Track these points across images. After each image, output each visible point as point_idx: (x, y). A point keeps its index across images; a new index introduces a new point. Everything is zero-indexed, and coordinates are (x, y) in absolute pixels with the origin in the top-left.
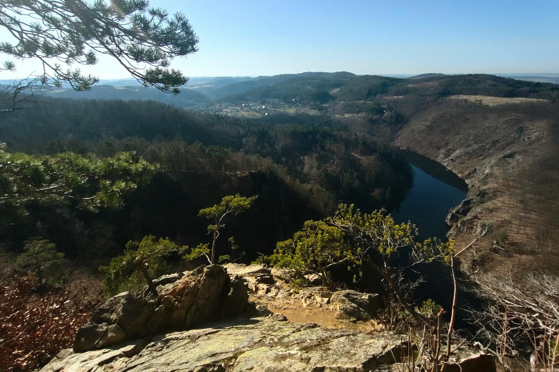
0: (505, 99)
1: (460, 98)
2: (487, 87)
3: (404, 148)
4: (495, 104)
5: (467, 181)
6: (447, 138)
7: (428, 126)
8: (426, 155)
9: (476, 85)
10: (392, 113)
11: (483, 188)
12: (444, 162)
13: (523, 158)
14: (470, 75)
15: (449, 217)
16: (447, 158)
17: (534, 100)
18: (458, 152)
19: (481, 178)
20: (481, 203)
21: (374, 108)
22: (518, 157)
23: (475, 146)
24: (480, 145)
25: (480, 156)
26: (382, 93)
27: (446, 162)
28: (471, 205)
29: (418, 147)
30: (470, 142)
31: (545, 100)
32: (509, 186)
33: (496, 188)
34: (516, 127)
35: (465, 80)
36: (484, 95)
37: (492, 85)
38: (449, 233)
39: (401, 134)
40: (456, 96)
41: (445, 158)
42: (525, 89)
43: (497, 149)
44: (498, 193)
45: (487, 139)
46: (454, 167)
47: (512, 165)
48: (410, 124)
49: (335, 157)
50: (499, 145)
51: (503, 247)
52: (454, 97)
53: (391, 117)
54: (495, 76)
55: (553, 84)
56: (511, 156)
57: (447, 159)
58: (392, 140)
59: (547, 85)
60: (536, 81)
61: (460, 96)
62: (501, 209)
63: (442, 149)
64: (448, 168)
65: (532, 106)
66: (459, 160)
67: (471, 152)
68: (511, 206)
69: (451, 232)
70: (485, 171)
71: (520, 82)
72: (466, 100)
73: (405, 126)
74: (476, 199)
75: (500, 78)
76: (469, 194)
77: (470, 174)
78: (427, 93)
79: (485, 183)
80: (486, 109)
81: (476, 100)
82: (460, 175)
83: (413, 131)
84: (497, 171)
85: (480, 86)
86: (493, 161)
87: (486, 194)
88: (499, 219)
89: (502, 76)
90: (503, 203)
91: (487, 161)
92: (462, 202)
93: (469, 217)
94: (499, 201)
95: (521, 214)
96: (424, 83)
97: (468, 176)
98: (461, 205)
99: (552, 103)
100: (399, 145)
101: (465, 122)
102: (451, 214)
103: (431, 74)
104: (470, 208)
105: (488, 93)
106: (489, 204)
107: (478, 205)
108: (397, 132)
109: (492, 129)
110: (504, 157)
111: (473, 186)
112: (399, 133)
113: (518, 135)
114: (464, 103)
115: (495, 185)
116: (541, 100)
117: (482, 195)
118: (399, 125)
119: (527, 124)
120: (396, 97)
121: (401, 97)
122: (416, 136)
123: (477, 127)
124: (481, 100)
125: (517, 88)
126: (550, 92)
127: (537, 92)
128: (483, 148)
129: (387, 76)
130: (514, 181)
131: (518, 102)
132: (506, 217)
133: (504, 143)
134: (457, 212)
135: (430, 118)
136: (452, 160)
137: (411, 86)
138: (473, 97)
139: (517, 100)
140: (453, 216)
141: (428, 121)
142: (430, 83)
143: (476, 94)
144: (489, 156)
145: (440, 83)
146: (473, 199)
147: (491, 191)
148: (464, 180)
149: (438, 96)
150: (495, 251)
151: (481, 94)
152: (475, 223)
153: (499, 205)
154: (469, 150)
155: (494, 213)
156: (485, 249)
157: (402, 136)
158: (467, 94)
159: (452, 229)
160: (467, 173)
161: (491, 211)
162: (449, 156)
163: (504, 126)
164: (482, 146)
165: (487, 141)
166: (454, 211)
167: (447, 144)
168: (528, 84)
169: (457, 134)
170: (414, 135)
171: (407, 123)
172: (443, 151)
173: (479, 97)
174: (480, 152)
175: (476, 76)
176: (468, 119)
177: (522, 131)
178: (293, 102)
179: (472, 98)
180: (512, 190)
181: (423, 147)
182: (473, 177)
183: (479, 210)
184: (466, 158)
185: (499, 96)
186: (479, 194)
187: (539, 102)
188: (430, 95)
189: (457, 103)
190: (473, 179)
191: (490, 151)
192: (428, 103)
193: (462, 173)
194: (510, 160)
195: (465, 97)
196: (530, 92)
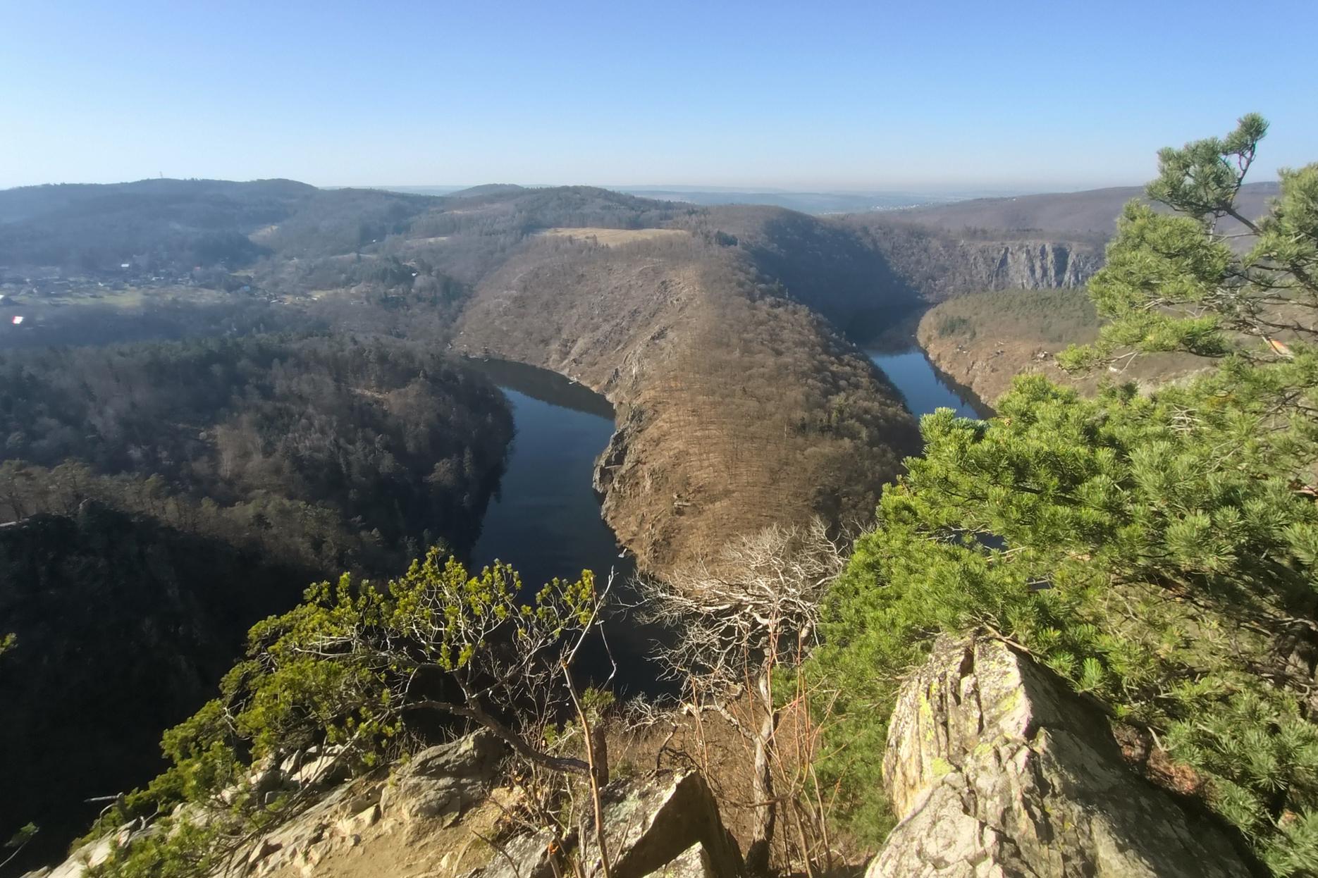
0: (629, 232)
1: (559, 235)
2: (598, 211)
3: (479, 354)
4: (619, 243)
5: (609, 397)
6: (555, 318)
7: (516, 300)
8: (526, 361)
9: (578, 208)
10: (434, 279)
11: (636, 403)
12: (563, 369)
13: (678, 336)
14: (566, 189)
15: (597, 476)
16: (565, 359)
17: (670, 232)
18: (581, 343)
19: (630, 384)
20: (640, 432)
21: (386, 270)
22: (671, 335)
23: (606, 327)
24: (613, 323)
25: (618, 345)
26: (398, 230)
27: (565, 366)
28: (626, 441)
29: (507, 346)
30: (595, 320)
31: (684, 232)
32: (671, 390)
33: (655, 398)
34: (657, 283)
35: (560, 199)
36: (597, 227)
37: (604, 208)
38: (604, 507)
39: (463, 325)
40: (552, 229)
41: (563, 359)
42: (654, 213)
43: (639, 327)
44: (660, 407)
45: (621, 309)
46: (582, 374)
47: (666, 351)
48: (478, 299)
49: (310, 410)
50: (640, 319)
51: (687, 501)
52: (548, 234)
53: (433, 288)
54: (605, 191)
55: (687, 205)
56: (661, 335)
57: (566, 361)
58: (447, 340)
59: (680, 206)
60: (665, 199)
61: (560, 229)
62: (670, 434)
63: (552, 341)
64: (571, 378)
65: (670, 243)
66: (587, 359)
67: (602, 339)
68: (682, 423)
69: (609, 504)
70: (631, 370)
71: (644, 201)
72: (570, 239)
73: (468, 303)
74: (631, 427)
75: (613, 194)
76: (618, 419)
77: (610, 382)
78: (496, 227)
79: (638, 394)
80: (606, 254)
81: (587, 238)
82: (594, 389)
83: (488, 313)
84: (649, 367)
85: (586, 210)
86: (639, 350)
87: (642, 413)
88: (671, 453)
89: (616, 190)
90: (671, 422)
91: (629, 351)
92: (612, 441)
93: (627, 465)
94: (664, 420)
95: (698, 434)
96: (486, 206)
97: (609, 386)
98: (610, 446)
99: (694, 234)
100: (465, 348)
101: (579, 283)
102: (598, 469)
103: (495, 186)
104: (626, 447)
105: (602, 223)
106: (652, 431)
107: (637, 437)
108: (454, 320)
109: (623, 291)
110: (653, 338)
111: (621, 403)
112: (459, 320)
113: (662, 297)
114: (568, 244)
115: (652, 393)
116: (679, 231)
117: (638, 415)
118: (455, 304)
119: (669, 275)
120: (432, 240)
121: (444, 238)
122: (497, 323)
123: (600, 290)
124: (595, 237)
125: (643, 212)
126: (687, 217)
127: (670, 218)
128: (619, 328)
129: (401, 191)
130: (675, 378)
131: (649, 237)
132: (679, 445)
133: (646, 313)
134: (608, 462)
135: (514, 281)
136: (575, 361)
137: (458, 212)
138: (581, 231)
139: (648, 234)
140: (604, 472)
141: (511, 289)
142: (497, 206)
143: (584, 226)
144: (632, 340)
145: (516, 205)
146: (626, 429)
147: (649, 405)
148: (603, 397)
149: (519, 232)
150: (679, 512)
151: (592, 226)
152: (640, 473)
153: (666, 426)
154: (599, 334)
155: (662, 444)
156: (665, 515)
157: (466, 328)
158: (569, 226)
159: (607, 499)
160: (604, 381)
161: (657, 442)
162: (568, 353)
163: (640, 283)
164: (617, 324)
165: (623, 314)
166: (602, 462)
167: (559, 330)
168: (656, 204)
169: (572, 308)
170: (493, 322)
171: (470, 298)
172: (555, 346)
173: (590, 232)
174: (616, 337)
175: (576, 190)
176: (583, 275)
177: (666, 288)
178: (122, 271)
179: (580, 234)
180: (676, 394)
181: (515, 345)
182: (617, 386)
183: (640, 447)
184: (597, 353)
185: (620, 228)
186: (633, 417)
187: (677, 235)
188: (504, 231)
189: (557, 244)
190: (617, 391)
191: (631, 332)
192: (503, 250)
193: (598, 383)
194: (662, 342)
195: (565, 232)
196: (661, 219)
